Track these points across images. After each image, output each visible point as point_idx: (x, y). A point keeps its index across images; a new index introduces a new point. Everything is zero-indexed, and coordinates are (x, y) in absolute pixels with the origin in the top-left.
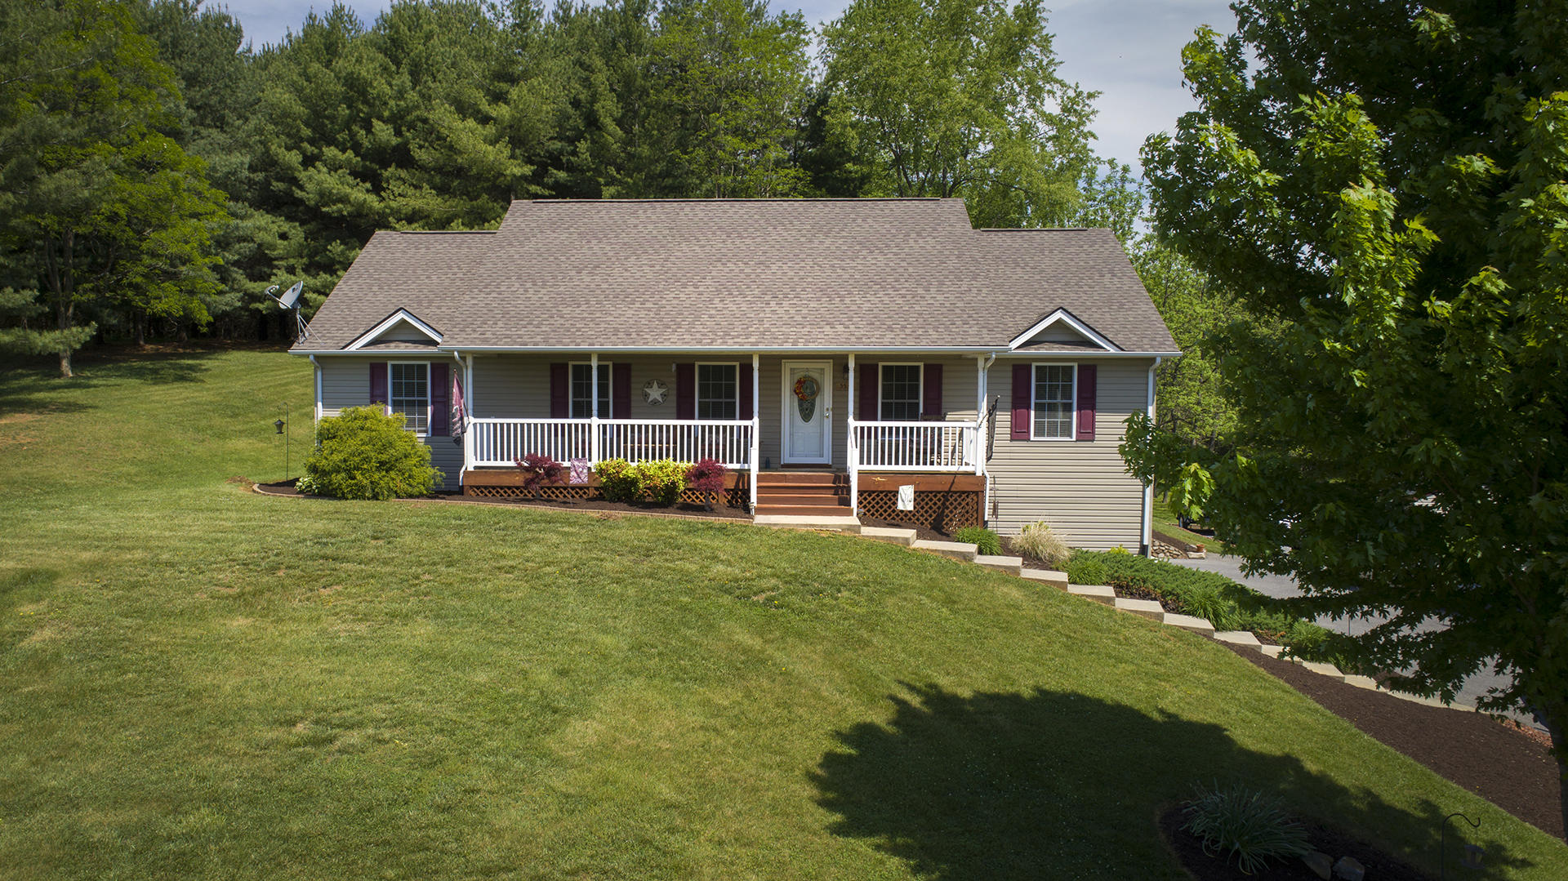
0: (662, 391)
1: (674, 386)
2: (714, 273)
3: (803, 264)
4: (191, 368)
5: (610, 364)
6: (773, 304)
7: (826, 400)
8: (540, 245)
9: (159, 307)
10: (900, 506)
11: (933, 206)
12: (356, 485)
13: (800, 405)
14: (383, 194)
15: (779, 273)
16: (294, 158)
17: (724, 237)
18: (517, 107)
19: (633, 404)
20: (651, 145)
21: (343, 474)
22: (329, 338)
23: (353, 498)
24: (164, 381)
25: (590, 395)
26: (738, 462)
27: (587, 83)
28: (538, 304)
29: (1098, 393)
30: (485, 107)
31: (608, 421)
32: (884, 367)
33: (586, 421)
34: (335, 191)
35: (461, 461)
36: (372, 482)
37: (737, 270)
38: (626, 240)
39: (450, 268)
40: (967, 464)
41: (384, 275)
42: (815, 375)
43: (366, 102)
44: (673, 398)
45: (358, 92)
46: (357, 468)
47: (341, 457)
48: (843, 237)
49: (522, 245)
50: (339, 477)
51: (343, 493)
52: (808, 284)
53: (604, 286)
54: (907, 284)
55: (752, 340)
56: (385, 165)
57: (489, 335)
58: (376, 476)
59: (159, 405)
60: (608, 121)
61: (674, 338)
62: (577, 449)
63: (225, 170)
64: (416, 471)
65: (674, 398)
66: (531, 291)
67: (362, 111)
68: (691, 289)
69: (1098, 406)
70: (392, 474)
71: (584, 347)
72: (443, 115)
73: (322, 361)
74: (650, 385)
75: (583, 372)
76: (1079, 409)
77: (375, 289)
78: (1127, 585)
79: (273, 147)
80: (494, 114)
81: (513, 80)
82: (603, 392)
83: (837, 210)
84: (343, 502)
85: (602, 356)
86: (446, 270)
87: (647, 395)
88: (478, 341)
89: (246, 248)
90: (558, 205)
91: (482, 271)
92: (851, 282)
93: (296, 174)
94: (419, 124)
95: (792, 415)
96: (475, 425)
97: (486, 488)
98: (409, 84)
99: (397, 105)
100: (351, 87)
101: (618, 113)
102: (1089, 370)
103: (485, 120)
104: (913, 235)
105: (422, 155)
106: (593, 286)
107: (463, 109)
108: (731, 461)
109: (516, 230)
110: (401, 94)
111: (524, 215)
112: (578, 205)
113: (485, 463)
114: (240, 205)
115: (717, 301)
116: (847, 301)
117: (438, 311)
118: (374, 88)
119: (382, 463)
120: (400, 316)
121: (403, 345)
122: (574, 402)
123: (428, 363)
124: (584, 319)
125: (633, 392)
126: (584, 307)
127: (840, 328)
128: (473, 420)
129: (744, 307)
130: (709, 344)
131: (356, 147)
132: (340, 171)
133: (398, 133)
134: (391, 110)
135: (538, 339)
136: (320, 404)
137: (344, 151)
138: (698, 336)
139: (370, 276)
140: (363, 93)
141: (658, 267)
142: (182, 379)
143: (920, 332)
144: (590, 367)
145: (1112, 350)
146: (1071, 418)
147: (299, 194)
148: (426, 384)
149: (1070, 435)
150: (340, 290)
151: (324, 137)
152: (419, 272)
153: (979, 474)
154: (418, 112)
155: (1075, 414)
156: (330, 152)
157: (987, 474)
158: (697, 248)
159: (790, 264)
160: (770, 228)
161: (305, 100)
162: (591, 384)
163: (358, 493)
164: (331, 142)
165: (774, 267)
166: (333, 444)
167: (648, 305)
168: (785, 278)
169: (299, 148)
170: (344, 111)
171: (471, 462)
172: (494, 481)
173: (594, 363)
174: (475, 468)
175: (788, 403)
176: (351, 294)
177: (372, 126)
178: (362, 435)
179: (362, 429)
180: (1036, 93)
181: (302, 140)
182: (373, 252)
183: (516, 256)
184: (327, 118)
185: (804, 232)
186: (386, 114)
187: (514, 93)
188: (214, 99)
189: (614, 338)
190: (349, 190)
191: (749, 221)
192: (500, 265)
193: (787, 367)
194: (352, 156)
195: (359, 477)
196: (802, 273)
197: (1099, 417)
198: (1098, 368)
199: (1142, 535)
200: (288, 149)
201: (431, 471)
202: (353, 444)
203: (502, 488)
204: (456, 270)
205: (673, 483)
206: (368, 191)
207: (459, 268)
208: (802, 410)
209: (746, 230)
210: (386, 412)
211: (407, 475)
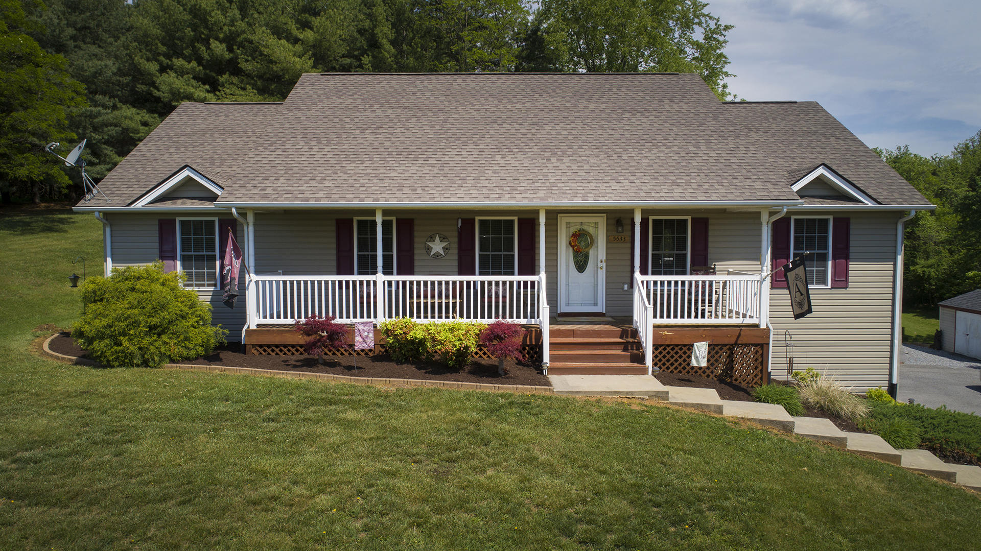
0: (444, 244)
1: (456, 240)
2: (492, 133)
3: (573, 125)
4: (62, 221)
5: (394, 219)
6: (554, 160)
7: (599, 253)
8: (326, 109)
9: (22, 172)
10: (694, 363)
11: (675, 79)
12: (123, 352)
13: (575, 257)
14: (218, 93)
15: (554, 132)
16: (153, 67)
17: (496, 102)
18: (318, 32)
19: (416, 257)
20: (417, 59)
21: (107, 341)
22: (118, 195)
23: (120, 366)
24: (32, 232)
25: (375, 250)
26: (525, 317)
27: (370, 16)
28: (322, 161)
29: (852, 244)
30: (295, 32)
31: (394, 278)
32: (654, 221)
33: (371, 278)
34: (182, 91)
35: (243, 319)
36: (140, 349)
37: (513, 130)
38: (406, 105)
39: (245, 132)
40: (751, 317)
41: (182, 138)
42: (591, 230)
43: (207, 27)
44: (454, 251)
45: (200, 20)
46: (124, 334)
47: (105, 322)
48: (604, 103)
49: (309, 108)
50: (102, 344)
51: (108, 361)
52: (584, 141)
53: (387, 144)
54: (676, 143)
55: (541, 194)
56: (221, 72)
57: (269, 191)
58: (146, 342)
59: (13, 253)
60: (385, 41)
61: (461, 193)
62: (362, 303)
63: (93, 70)
64: (192, 333)
65: (456, 251)
66: (316, 149)
67: (203, 33)
68: (472, 146)
69: (852, 256)
70: (165, 338)
71: (368, 203)
72: (263, 36)
73: (110, 217)
74: (432, 239)
75: (368, 227)
76: (834, 258)
77: (172, 150)
78: (941, 447)
79: (136, 58)
80: (301, 36)
81: (316, 14)
82: (387, 246)
83: (592, 82)
84: (108, 370)
85: (386, 212)
86: (241, 134)
87: (429, 249)
88: (257, 197)
89: (113, 131)
90: (344, 77)
91: (269, 130)
92: (623, 140)
93: (155, 79)
94: (246, 44)
95: (568, 266)
96: (257, 282)
97: (269, 346)
98: (238, 16)
99: (229, 30)
100: (195, 16)
101: (392, 36)
102: (843, 222)
103: (296, 41)
104: (667, 101)
105: (248, 66)
106: (376, 144)
107: (278, 32)
108: (518, 317)
109: (305, 96)
110: (232, 22)
111: (312, 85)
112: (362, 77)
113: (268, 321)
114: (107, 98)
115: (498, 157)
116: (625, 157)
117: (229, 170)
118: (212, 17)
119: (152, 328)
120: (186, 173)
121: (190, 201)
122: (359, 256)
123: (216, 219)
124: (367, 174)
125: (416, 246)
126: (367, 164)
127: (626, 183)
128: (254, 277)
129: (526, 163)
130: (497, 199)
131: (200, 60)
132: (185, 76)
133: (230, 50)
134: (225, 33)
135: (321, 194)
136: (109, 260)
137: (189, 62)
138: (485, 191)
139: (170, 139)
140: (205, 21)
141: (438, 128)
142: (50, 230)
143: (706, 186)
144: (374, 223)
145: (870, 204)
146: (826, 267)
147: (156, 93)
148: (214, 239)
149: (825, 283)
150: (139, 151)
151: (175, 51)
152: (216, 135)
153: (763, 326)
154: (245, 36)
155: (830, 263)
156: (179, 62)
157: (770, 326)
158: (472, 111)
159: (562, 125)
160: (537, 96)
161: (163, 26)
162: (376, 238)
163: (126, 361)
164: (180, 55)
165: (547, 128)
166: (99, 307)
167: (432, 161)
168: (560, 137)
169: (157, 60)
170: (189, 32)
171: (254, 320)
172: (277, 340)
173: (379, 219)
174: (258, 325)
175: (565, 255)
176: (148, 155)
177: (210, 44)
178: (133, 297)
179: (133, 289)
180: (687, 25)
181: (159, 54)
182: (177, 119)
183: (303, 118)
184: (179, 39)
185: (568, 98)
186: (221, 36)
187: (316, 21)
188: (92, 24)
189: (399, 194)
190: (193, 90)
191: (517, 90)
192: (287, 125)
193: (563, 221)
194: (196, 65)
195: (126, 343)
196: (574, 133)
197: (853, 266)
198: (852, 221)
199: (891, 375)
200: (148, 60)
201: (210, 330)
202: (120, 307)
203: (285, 346)
204: (250, 134)
205: (467, 348)
206: (208, 91)
207: (254, 132)
208: (576, 263)
209: (515, 97)
210: (175, 267)
211: (182, 337)
